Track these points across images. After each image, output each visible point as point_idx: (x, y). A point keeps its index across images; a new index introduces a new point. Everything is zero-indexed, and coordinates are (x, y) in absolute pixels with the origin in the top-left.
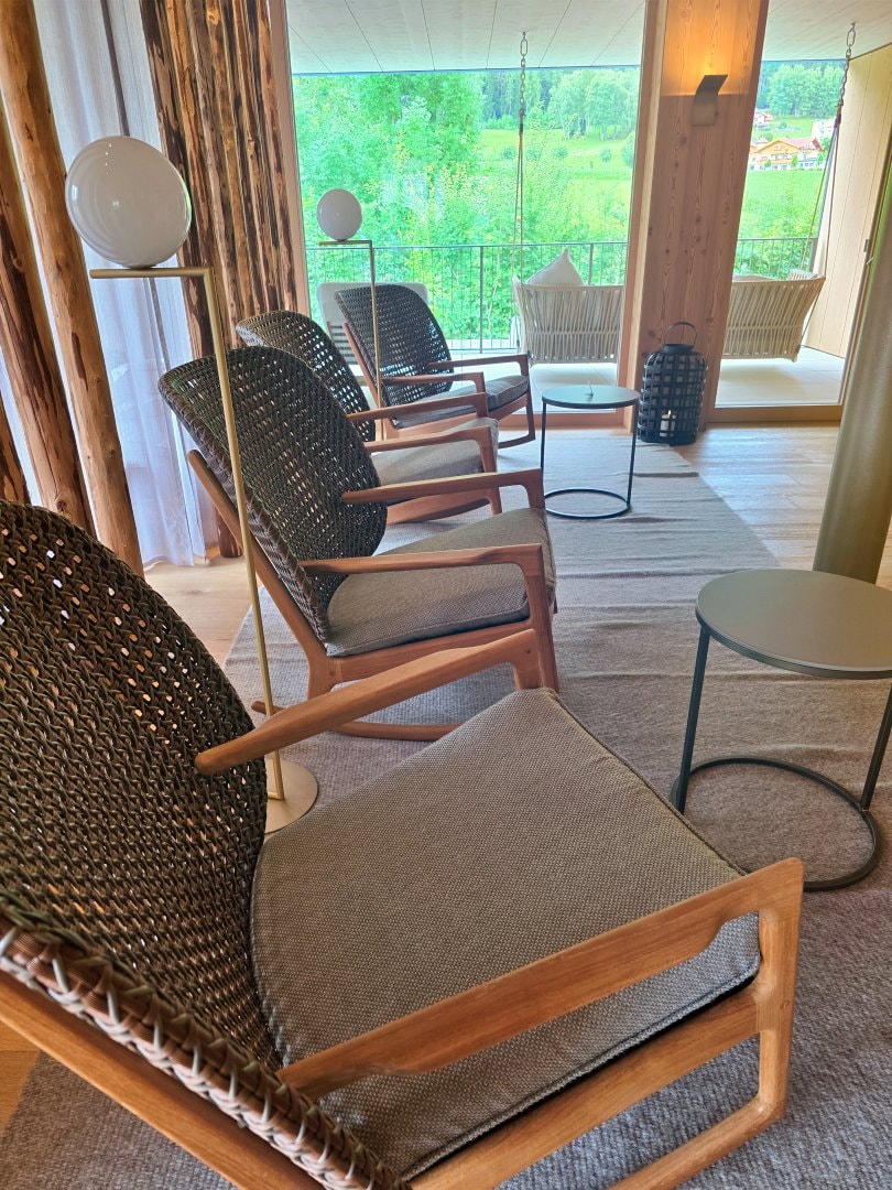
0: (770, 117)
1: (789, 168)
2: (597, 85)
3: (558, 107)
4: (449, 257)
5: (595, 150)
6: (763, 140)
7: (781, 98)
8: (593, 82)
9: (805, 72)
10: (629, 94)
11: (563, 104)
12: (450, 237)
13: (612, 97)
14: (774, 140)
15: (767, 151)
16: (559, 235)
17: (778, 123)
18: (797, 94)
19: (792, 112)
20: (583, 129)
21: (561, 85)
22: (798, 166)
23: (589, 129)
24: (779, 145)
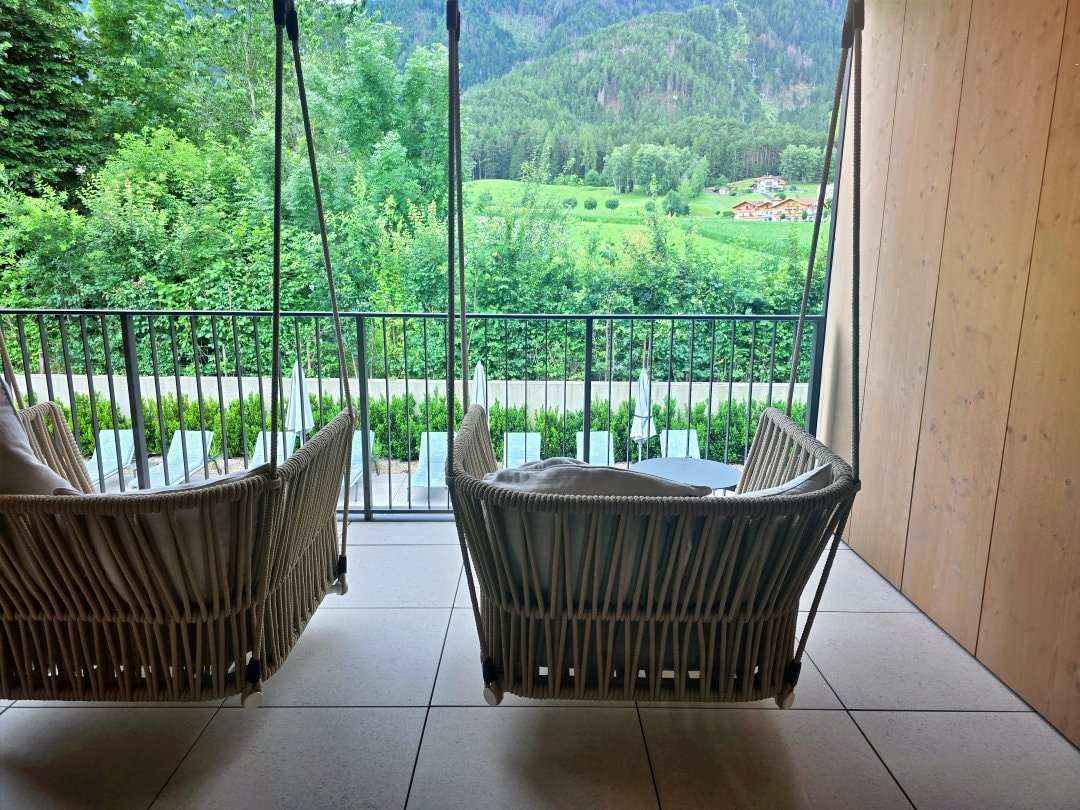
0: (783, 182)
1: (800, 220)
2: (642, 155)
3: (610, 169)
4: (420, 291)
5: (640, 203)
6: (778, 198)
7: (790, 168)
8: (638, 152)
9: (808, 150)
10: (668, 162)
11: (615, 168)
12: (421, 272)
13: (654, 164)
14: (787, 199)
15: (782, 207)
16: (543, 274)
17: (789, 187)
18: (803, 166)
19: (800, 179)
20: (632, 187)
21: (613, 155)
22: (808, 219)
23: (636, 187)
24: (791, 203)
